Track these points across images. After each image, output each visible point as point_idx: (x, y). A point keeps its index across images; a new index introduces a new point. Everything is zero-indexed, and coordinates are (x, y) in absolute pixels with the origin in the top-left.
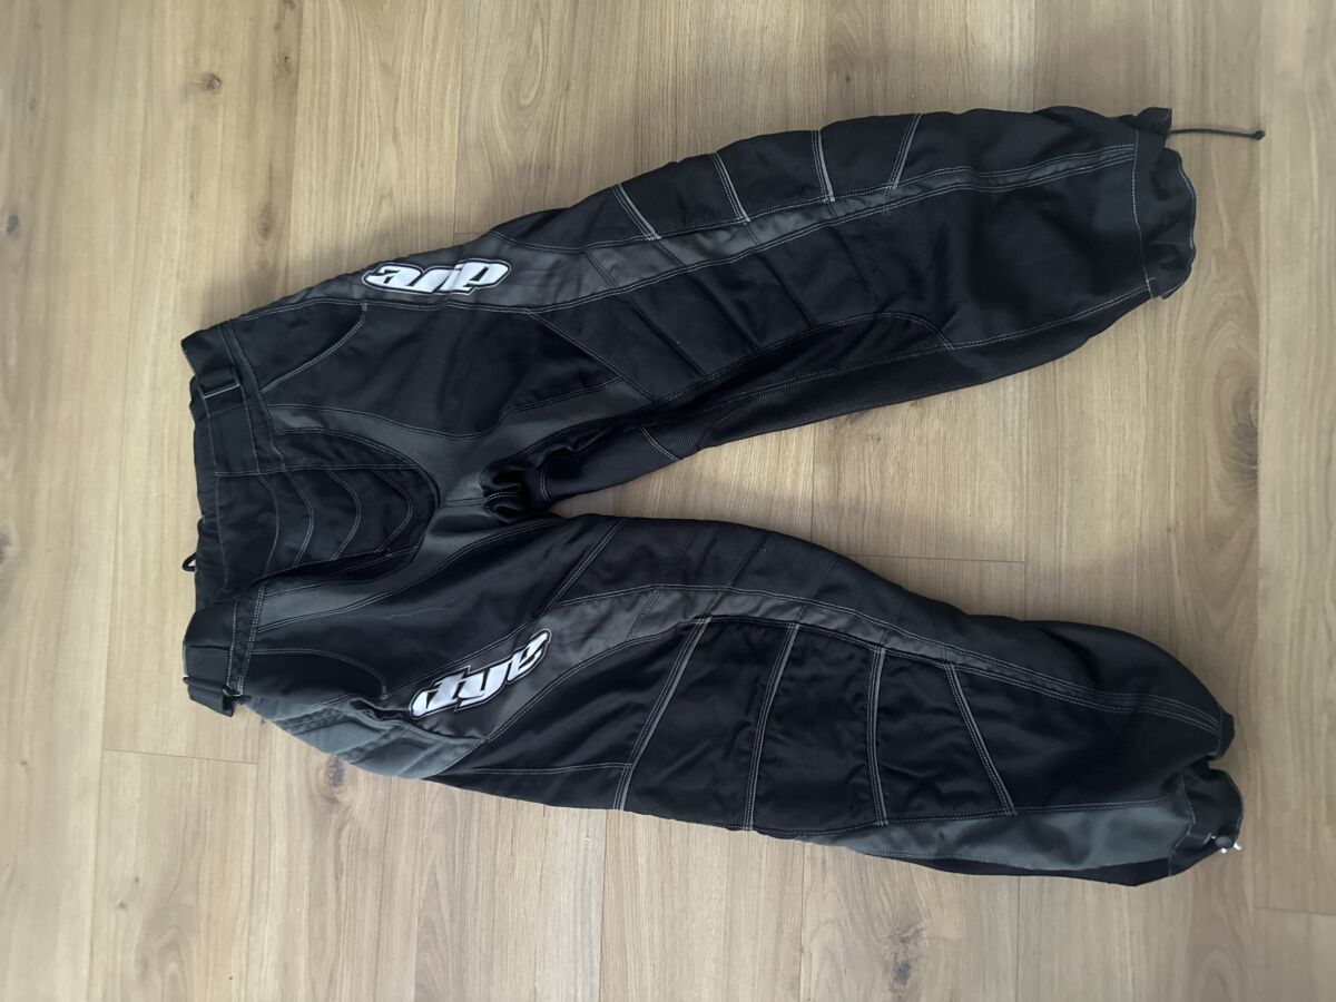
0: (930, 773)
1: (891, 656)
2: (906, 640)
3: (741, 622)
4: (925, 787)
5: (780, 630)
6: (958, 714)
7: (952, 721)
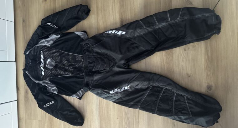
0: (180, 110)
1: (177, 94)
2: (179, 92)
3: (157, 87)
4: (180, 111)
5: (162, 88)
6: (185, 102)
7: (185, 103)
